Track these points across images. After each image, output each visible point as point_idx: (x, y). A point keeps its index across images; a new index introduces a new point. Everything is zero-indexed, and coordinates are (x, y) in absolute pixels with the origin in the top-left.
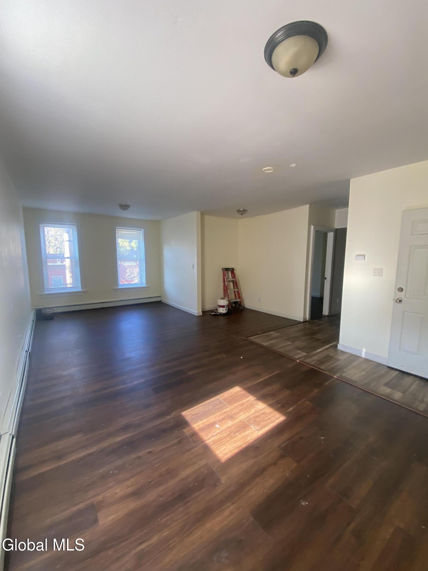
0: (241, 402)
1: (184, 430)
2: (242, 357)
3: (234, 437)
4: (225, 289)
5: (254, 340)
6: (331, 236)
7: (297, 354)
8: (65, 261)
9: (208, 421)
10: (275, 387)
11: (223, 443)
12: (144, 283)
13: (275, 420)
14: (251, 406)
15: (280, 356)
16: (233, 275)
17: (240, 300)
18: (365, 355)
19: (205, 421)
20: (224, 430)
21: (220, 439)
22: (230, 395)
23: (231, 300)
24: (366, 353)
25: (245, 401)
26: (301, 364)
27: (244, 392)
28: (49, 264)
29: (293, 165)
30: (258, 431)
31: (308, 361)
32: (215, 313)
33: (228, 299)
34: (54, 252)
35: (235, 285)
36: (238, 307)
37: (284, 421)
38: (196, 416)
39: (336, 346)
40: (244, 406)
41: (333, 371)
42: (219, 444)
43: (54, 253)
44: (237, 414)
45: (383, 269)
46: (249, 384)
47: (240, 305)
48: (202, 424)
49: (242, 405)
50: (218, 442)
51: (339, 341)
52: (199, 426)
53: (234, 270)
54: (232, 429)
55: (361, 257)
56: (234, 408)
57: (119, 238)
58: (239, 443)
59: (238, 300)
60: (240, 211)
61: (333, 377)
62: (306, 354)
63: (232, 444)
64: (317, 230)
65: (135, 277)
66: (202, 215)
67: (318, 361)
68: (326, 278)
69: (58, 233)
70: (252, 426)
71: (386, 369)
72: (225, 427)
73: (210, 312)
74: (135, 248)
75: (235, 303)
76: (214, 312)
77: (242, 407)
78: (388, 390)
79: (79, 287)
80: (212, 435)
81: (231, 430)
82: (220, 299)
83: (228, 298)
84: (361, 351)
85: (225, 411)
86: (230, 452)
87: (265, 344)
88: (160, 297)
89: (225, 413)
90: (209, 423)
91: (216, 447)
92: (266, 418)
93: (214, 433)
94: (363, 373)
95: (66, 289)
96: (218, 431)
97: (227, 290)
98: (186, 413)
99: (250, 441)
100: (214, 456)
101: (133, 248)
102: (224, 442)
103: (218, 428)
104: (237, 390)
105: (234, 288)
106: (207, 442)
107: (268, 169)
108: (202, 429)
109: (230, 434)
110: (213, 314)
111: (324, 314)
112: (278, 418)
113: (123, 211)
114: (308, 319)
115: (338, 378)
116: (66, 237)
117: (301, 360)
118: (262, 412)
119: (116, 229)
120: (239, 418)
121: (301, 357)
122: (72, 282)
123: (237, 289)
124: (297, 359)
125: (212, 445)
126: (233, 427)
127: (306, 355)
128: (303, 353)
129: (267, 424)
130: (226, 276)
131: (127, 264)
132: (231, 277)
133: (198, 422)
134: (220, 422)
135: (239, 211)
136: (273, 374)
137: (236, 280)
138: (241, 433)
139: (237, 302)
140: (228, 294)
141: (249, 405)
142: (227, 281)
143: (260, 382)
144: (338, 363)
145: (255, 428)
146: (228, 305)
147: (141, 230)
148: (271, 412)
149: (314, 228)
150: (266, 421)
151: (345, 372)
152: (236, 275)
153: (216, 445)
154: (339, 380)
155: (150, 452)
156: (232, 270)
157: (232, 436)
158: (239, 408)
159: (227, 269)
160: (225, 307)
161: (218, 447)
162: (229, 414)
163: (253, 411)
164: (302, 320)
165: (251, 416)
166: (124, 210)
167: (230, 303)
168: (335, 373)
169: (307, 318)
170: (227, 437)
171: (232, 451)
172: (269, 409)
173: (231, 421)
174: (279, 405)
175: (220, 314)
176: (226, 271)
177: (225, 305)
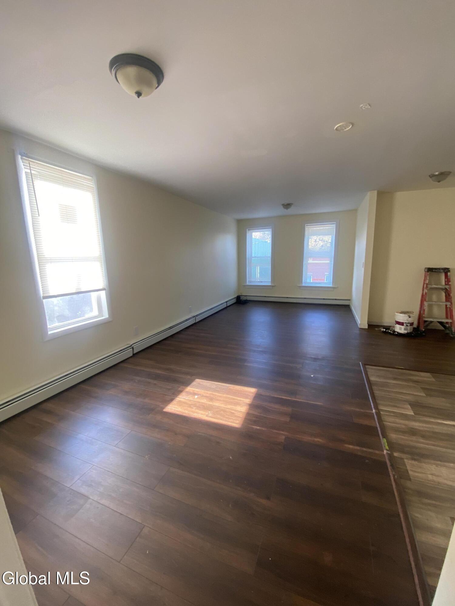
0: (236, 398)
1: (181, 387)
16: (447, 279)
17: (451, 321)
19: (197, 390)
20: (194, 401)
21: (184, 403)
22: (240, 390)
27: (252, 395)
33: (409, 314)
36: (447, 332)
38: (199, 385)
44: (217, 400)
47: (450, 329)
50: (180, 402)
52: (190, 390)
53: (449, 271)
56: (223, 397)
72: (198, 400)
73: (380, 327)
76: (386, 329)
80: (185, 398)
82: (398, 311)
85: (217, 394)
88: (349, 300)
89: (214, 395)
93: (189, 398)
97: (424, 302)
102: (182, 405)
103: (195, 398)
104: (251, 390)
105: (446, 300)
106: (178, 398)
108: (188, 392)
118: (233, 412)
123: (450, 304)
126: (201, 404)
127: (412, 415)
129: (220, 418)
136: (309, 402)
137: (449, 288)
138: (198, 409)
141: (235, 402)
142: (426, 287)
143: (281, 398)
145: (209, 414)
148: (239, 417)
156: (446, 272)
158: (227, 399)
160: (405, 324)
161: (176, 404)
163: (230, 407)
165: (222, 408)
166: (287, 208)
172: (241, 414)
173: (207, 401)
175: (396, 333)
177: (404, 322)
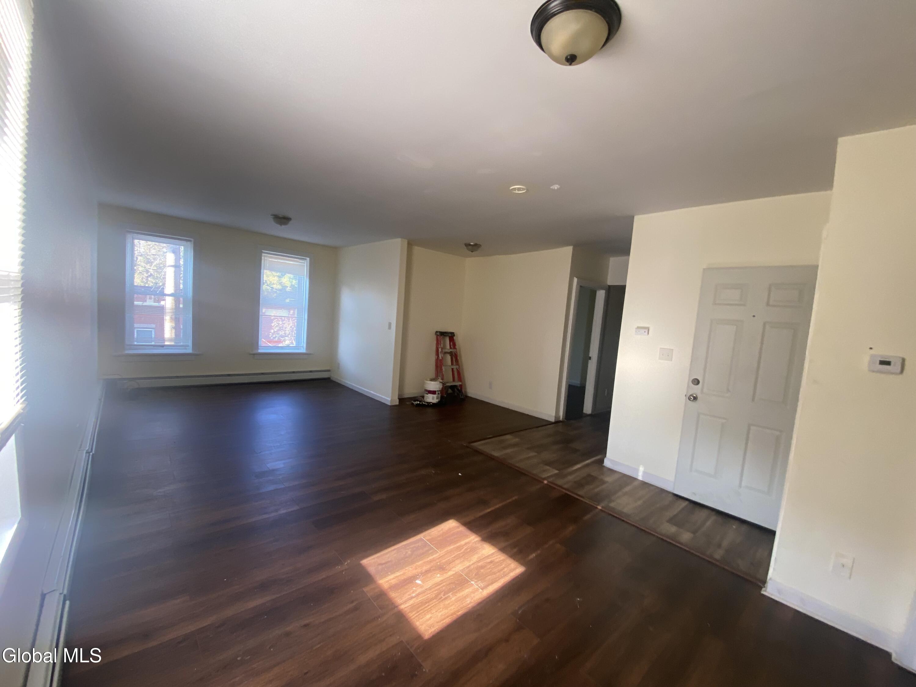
0: (458, 545)
1: (365, 589)
2: (460, 474)
3: (446, 599)
4: (439, 365)
5: (480, 448)
6: (601, 295)
7: (544, 471)
8: (164, 300)
9: (404, 574)
10: (511, 521)
11: (427, 608)
12: (303, 347)
13: (509, 573)
14: (473, 550)
15: (519, 473)
16: (451, 344)
17: (460, 383)
18: (643, 477)
19: (398, 574)
20: (430, 589)
21: (423, 603)
22: (441, 532)
23: (448, 382)
24: (644, 473)
25: (463, 542)
26: (549, 488)
27: (462, 529)
28: (136, 303)
29: (556, 187)
30: (482, 589)
31: (560, 482)
32: (420, 402)
33: (441, 381)
34: (142, 282)
35: (454, 361)
36: (456, 394)
37: (522, 575)
38: (384, 566)
39: (602, 461)
40: (462, 551)
41: (597, 498)
42: (421, 610)
43: (142, 284)
44: (450, 563)
45: (673, 350)
46: (471, 518)
47: (460, 391)
48: (393, 579)
49: (459, 548)
50: (418, 608)
51: (606, 454)
52: (390, 582)
53: (454, 335)
54: (442, 587)
55: (644, 332)
56: (445, 555)
57: (266, 270)
58: (452, 608)
59: (458, 384)
60: (470, 245)
61: (597, 508)
62: (556, 472)
63: (441, 609)
64: (581, 285)
65: (286, 337)
66: (410, 245)
67: (575, 482)
68: (590, 358)
69: (153, 252)
70: (473, 582)
71: (671, 498)
72: (430, 583)
73: (412, 400)
74: (288, 287)
75: (453, 387)
76: (418, 401)
77: (458, 553)
78: (673, 529)
79: (188, 346)
80: (410, 596)
81: (441, 589)
82: (429, 379)
83: (442, 379)
84: (637, 470)
85: (431, 558)
86: (437, 622)
87: (496, 454)
88: (329, 371)
89: (431, 561)
90: (405, 577)
91: (415, 615)
92: (495, 570)
93: (413, 592)
94: (640, 503)
95: (165, 347)
96: (419, 590)
97: (442, 367)
98: (368, 562)
99: (470, 606)
100: (413, 629)
101: (284, 287)
102: (429, 607)
103: (419, 585)
104: (451, 524)
105: (452, 364)
106: (402, 607)
107: (518, 189)
108: (395, 587)
109: (439, 594)
110: (417, 404)
111: (585, 411)
112: (514, 569)
113: (279, 226)
114: (561, 419)
115: (603, 509)
116: (170, 258)
117: (549, 480)
118: (489, 560)
119: (263, 254)
120: (454, 569)
121: (551, 476)
122: (173, 336)
123: (457, 367)
124: (545, 479)
125: (409, 612)
126: (444, 584)
128: (554, 470)
129: (497, 578)
130: (441, 345)
131: (272, 313)
132: (448, 347)
133: (389, 575)
134: (423, 576)
135: (468, 245)
136: (508, 501)
137: (456, 352)
138: (456, 592)
139: (455, 386)
140: (442, 373)
141: (469, 550)
142: (442, 351)
143: (489, 513)
144: (604, 486)
145: (478, 585)
146: (442, 391)
147: (306, 259)
148: (504, 560)
149: (578, 283)
150: (495, 573)
151: (614, 501)
152: (457, 344)
153: (416, 612)
154: (604, 512)
155: (305, 626)
156: (451, 336)
157: (442, 597)
158: (454, 554)
159: (442, 335)
160: (437, 393)
161: (419, 614)
162: (438, 562)
163: (475, 558)
164: (553, 420)
165: (472, 567)
166: (281, 224)
167: (445, 389)
168: (599, 502)
169: (560, 417)
170: (433, 600)
171: (440, 621)
172: (499, 556)
173: (441, 574)
174: (515, 550)
175: (428, 404)
176: (442, 337)
177: (436, 390)
